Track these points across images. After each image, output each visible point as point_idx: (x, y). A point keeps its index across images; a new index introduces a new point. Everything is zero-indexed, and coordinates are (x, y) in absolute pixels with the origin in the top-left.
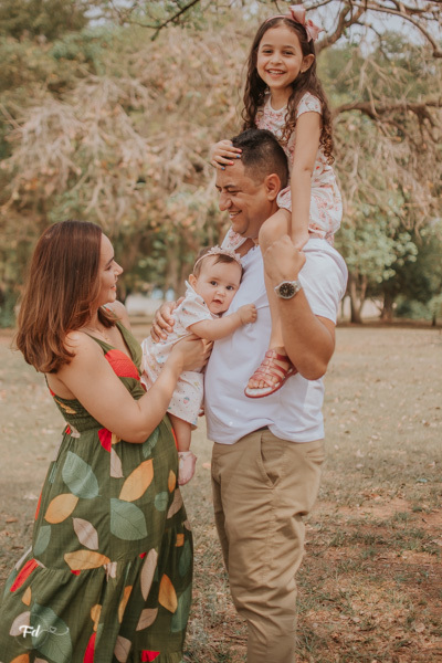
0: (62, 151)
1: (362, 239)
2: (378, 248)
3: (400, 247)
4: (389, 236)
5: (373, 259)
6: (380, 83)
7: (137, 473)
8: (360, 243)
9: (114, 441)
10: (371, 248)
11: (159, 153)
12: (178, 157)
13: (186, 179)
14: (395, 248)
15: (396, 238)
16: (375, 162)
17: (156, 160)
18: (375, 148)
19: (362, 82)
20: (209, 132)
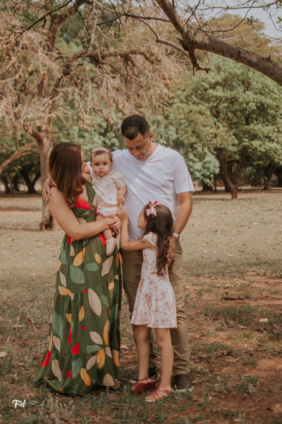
1: (83, 137)
2: (94, 142)
3: (107, 141)
5: (91, 150)
6: (103, 40)
7: (80, 254)
8: (82, 140)
9: (72, 240)
10: (89, 143)
14: (104, 142)
16: (103, 91)
18: (102, 82)
19: (93, 40)
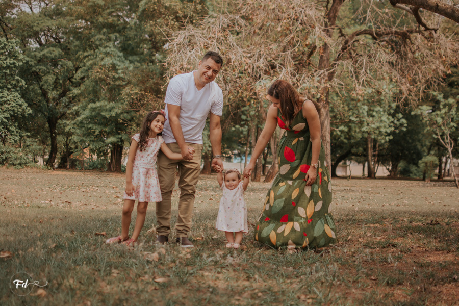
0: (196, 55)
1: (372, 116)
2: (382, 121)
3: (396, 122)
4: (389, 114)
6: (379, 18)
10: (377, 121)
11: (250, 57)
12: (262, 60)
13: (266, 72)
14: (393, 123)
15: (393, 115)
17: (249, 61)
18: (375, 55)
20: (279, 46)
